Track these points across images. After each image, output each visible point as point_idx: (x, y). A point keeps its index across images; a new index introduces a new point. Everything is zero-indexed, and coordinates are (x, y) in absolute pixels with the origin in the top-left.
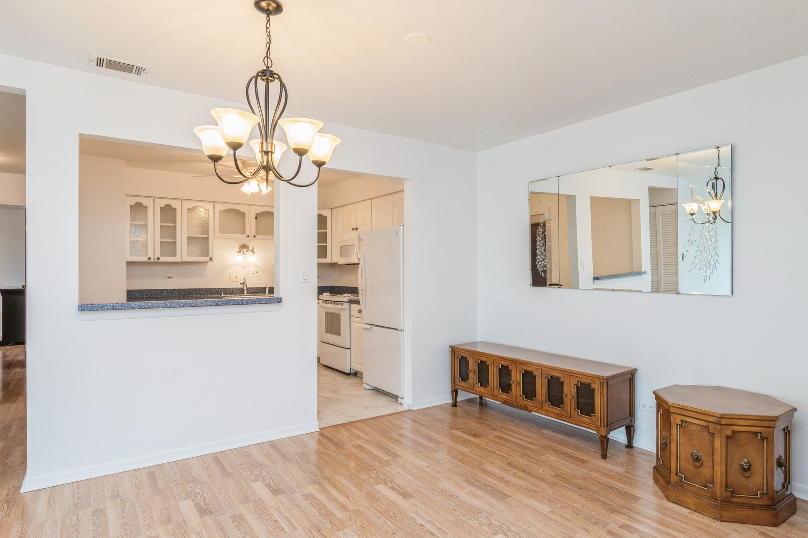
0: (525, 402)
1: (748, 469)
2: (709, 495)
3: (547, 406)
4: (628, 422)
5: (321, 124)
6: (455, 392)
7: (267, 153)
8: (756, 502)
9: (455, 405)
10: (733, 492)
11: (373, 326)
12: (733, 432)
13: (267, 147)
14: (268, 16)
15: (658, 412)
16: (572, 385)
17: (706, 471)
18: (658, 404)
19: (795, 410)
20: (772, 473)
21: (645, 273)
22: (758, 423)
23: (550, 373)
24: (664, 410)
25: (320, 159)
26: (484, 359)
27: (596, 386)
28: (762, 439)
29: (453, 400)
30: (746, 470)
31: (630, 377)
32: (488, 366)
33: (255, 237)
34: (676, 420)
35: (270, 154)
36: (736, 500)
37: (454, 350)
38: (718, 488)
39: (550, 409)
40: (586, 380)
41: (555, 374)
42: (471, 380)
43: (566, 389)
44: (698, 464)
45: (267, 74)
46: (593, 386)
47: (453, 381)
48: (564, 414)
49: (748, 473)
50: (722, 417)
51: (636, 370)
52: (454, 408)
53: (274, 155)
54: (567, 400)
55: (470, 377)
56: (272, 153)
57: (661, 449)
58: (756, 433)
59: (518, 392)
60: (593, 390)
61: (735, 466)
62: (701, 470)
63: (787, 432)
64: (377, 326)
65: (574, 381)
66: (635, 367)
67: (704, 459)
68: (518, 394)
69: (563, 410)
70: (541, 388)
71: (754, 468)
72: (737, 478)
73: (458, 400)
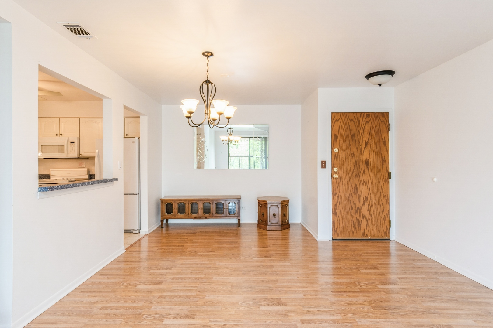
0: (205, 216)
2: (278, 224)
3: (216, 215)
5: (228, 103)
6: (162, 221)
7: (207, 114)
8: (286, 223)
9: (162, 227)
10: (283, 222)
12: (283, 205)
13: (207, 112)
14: (208, 58)
15: (259, 205)
16: (227, 204)
18: (259, 203)
23: (217, 201)
24: (263, 204)
25: (229, 116)
26: (182, 202)
27: (236, 203)
30: (284, 215)
32: (184, 204)
34: (269, 206)
35: (208, 115)
37: (162, 201)
38: (280, 222)
43: (224, 206)
44: (275, 217)
45: (207, 82)
47: (162, 216)
48: (223, 216)
50: (282, 202)
52: (162, 229)
53: (210, 115)
54: (225, 210)
55: (173, 212)
56: (209, 114)
57: (261, 216)
58: (286, 205)
59: (202, 212)
65: (228, 202)
67: (276, 215)
69: (223, 214)
70: (213, 208)
71: (286, 214)
72: (284, 218)
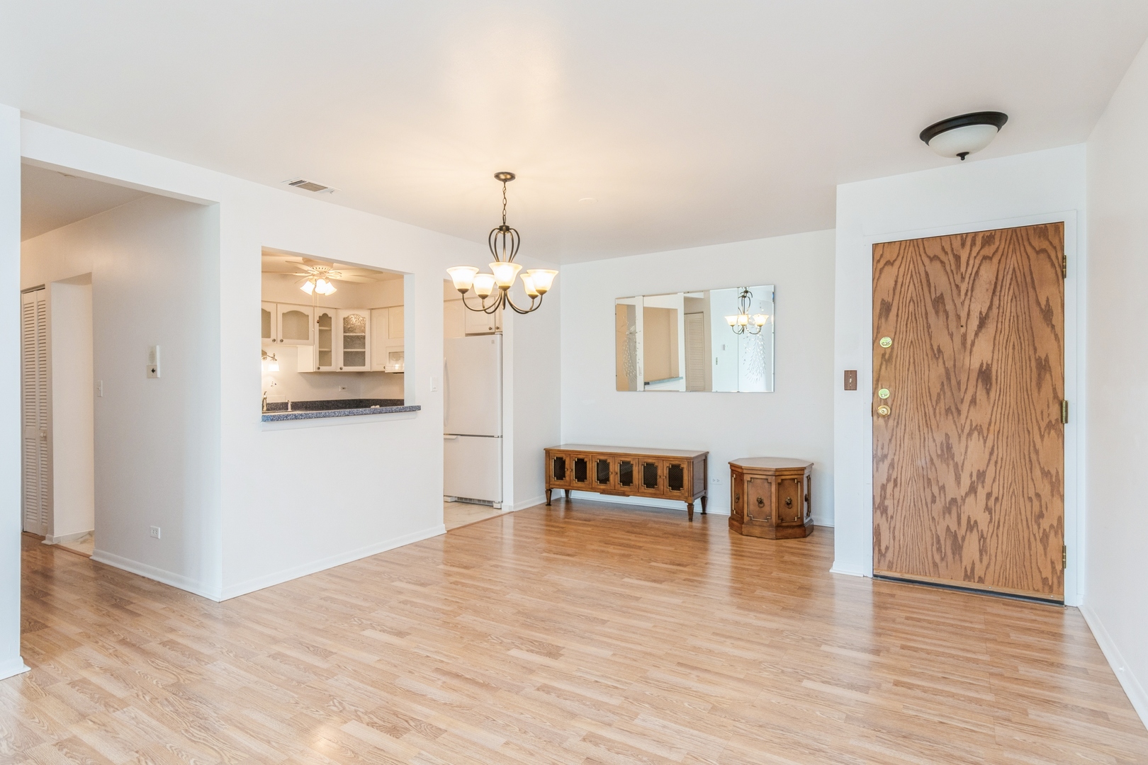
0: (623, 489)
1: (790, 503)
2: (768, 524)
3: (644, 489)
4: (703, 494)
6: (549, 491)
8: (794, 524)
9: (549, 504)
10: (782, 520)
11: (459, 436)
12: (782, 480)
14: (505, 185)
15: (732, 476)
16: (665, 468)
17: (766, 509)
18: (732, 471)
19: (813, 464)
20: (803, 504)
21: (682, 378)
22: (796, 472)
23: (646, 460)
24: (738, 473)
26: (581, 457)
27: (685, 466)
28: (798, 482)
29: (547, 499)
30: (789, 504)
31: (704, 458)
32: (586, 463)
33: (282, 341)
34: (747, 478)
36: (784, 524)
37: (548, 452)
38: (774, 519)
39: (646, 491)
40: (676, 463)
41: (650, 461)
42: (567, 478)
43: (659, 472)
44: (761, 505)
45: (505, 229)
46: (682, 466)
47: (548, 481)
48: (658, 492)
49: (790, 506)
50: (777, 470)
51: (708, 452)
52: (548, 507)
54: (660, 481)
55: (566, 475)
57: (735, 502)
58: (794, 479)
59: (616, 481)
60: (682, 469)
61: (783, 502)
62: (763, 509)
63: (809, 478)
64: (462, 435)
65: (667, 464)
66: (706, 450)
67: (764, 501)
68: (617, 483)
69: (658, 489)
70: (638, 475)
71: (793, 503)
72: (785, 510)
73: (552, 499)
